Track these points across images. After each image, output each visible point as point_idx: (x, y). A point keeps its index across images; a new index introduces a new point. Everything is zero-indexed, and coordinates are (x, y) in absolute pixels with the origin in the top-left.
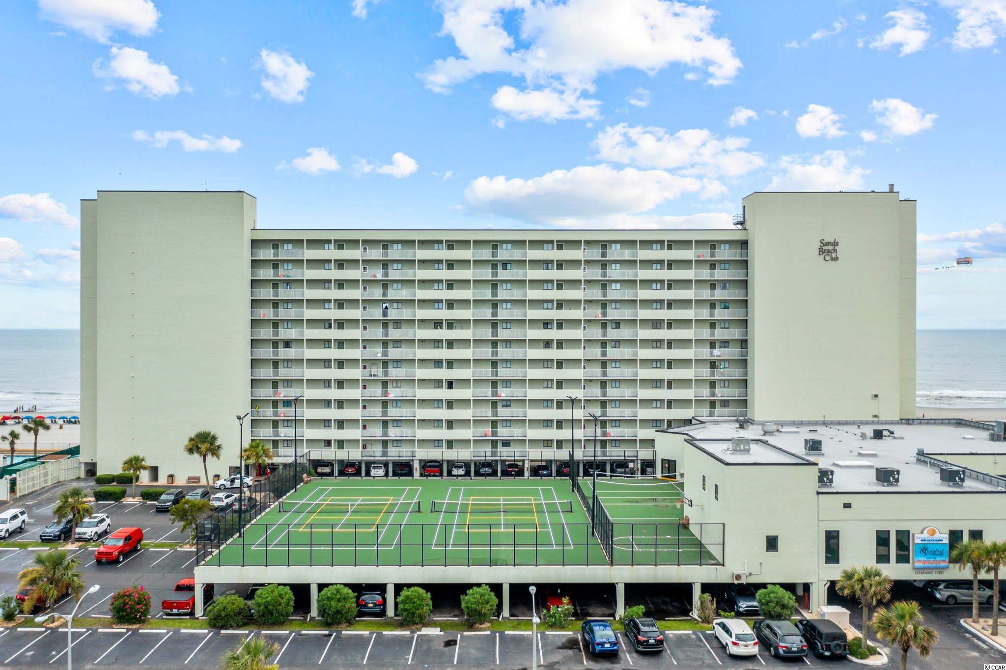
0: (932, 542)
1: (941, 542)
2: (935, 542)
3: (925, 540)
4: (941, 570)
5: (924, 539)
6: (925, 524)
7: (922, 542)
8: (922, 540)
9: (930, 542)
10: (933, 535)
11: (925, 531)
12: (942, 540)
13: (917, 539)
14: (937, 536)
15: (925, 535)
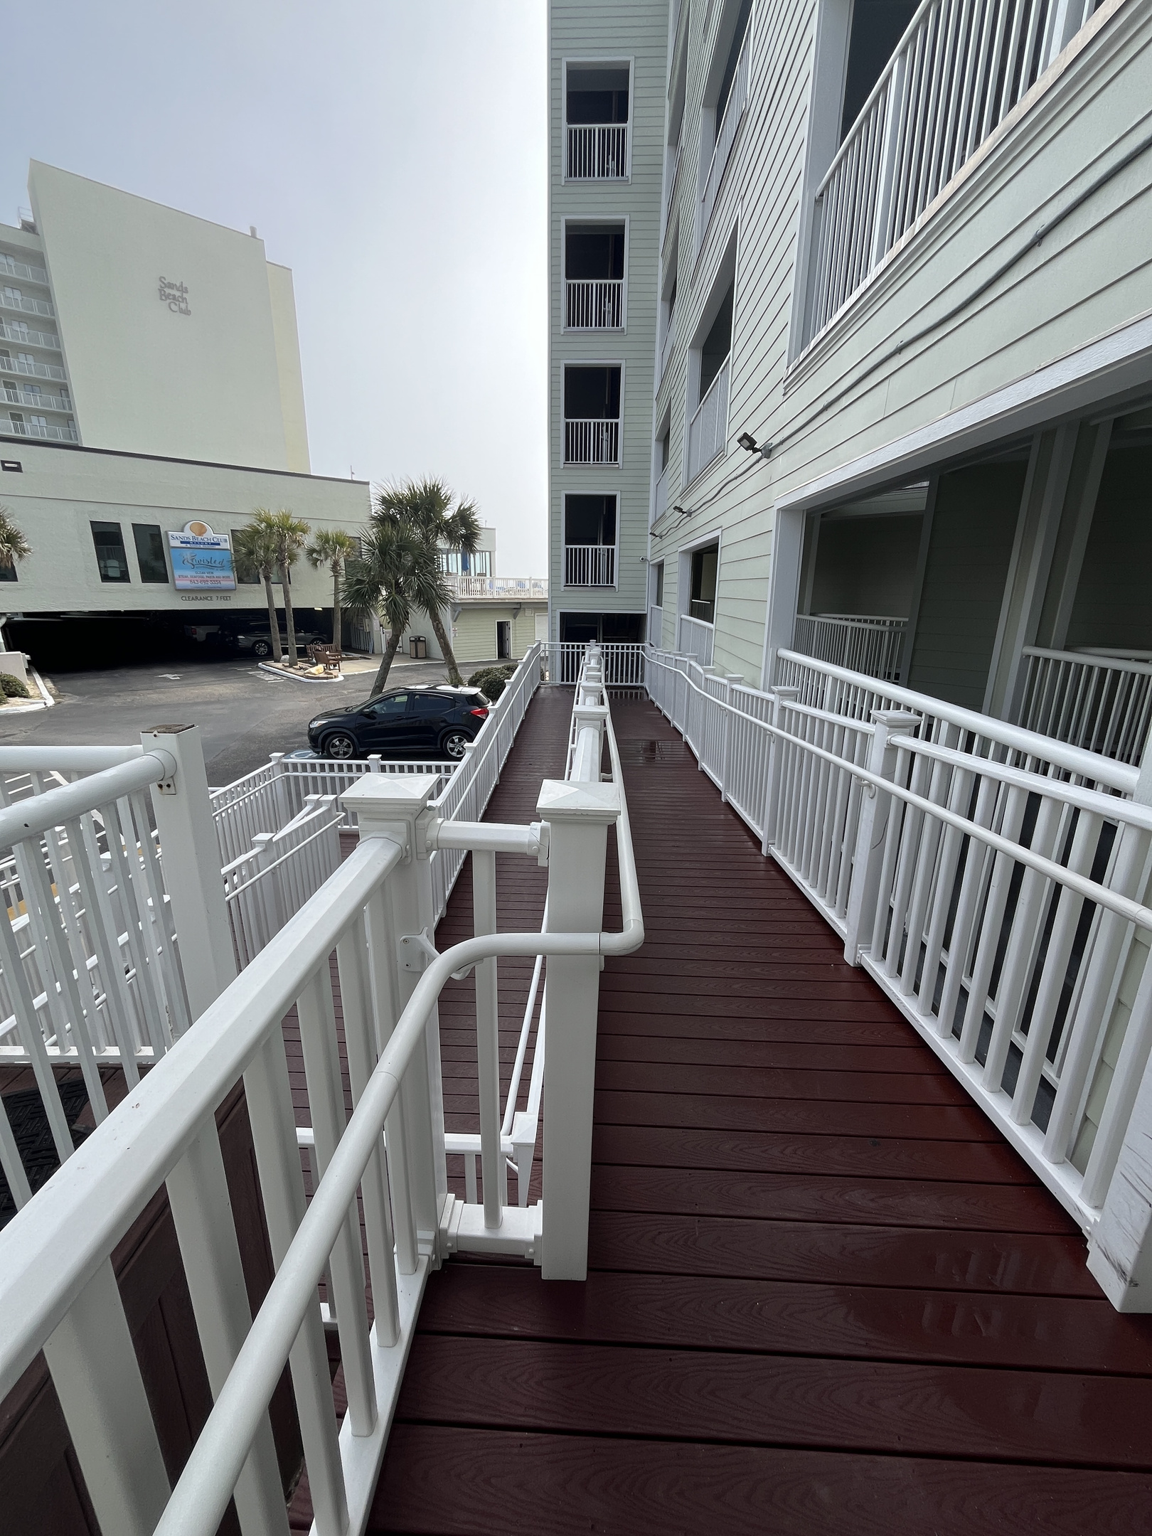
0: (202, 546)
1: (217, 547)
2: (207, 546)
3: (189, 543)
4: (225, 592)
5: (186, 540)
6: (187, 516)
7: (184, 545)
8: (182, 542)
9: (198, 546)
10: (201, 534)
11: (188, 527)
12: (219, 544)
13: (173, 540)
14: (210, 535)
15: (188, 534)
